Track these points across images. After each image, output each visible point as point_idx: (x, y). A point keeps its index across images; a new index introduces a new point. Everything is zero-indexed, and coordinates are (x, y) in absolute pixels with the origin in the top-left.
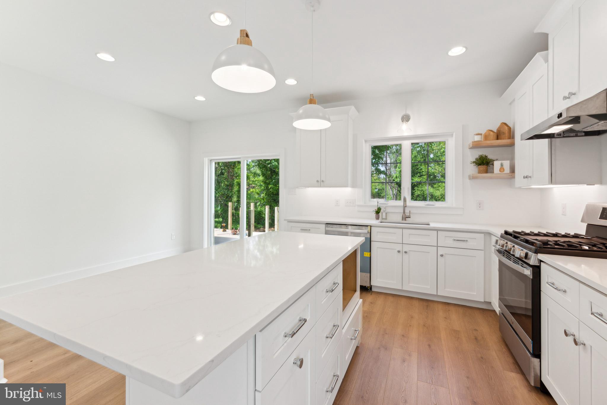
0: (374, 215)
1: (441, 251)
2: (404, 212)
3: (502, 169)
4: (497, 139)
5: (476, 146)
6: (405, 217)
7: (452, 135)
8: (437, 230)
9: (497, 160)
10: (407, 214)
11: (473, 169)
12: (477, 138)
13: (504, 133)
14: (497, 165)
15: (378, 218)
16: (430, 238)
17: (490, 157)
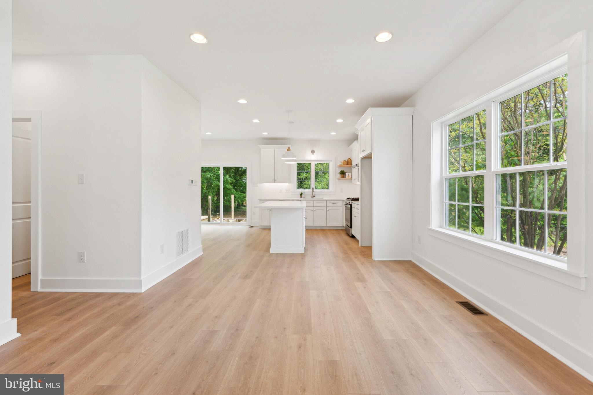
0: (300, 196)
1: (328, 208)
2: (313, 194)
3: (348, 176)
4: (347, 164)
5: (340, 166)
6: (313, 197)
7: (332, 161)
8: (326, 200)
9: (347, 172)
10: (314, 195)
11: (339, 176)
12: (340, 164)
13: (349, 162)
14: (347, 174)
15: (301, 197)
16: (324, 204)
17: (345, 171)
